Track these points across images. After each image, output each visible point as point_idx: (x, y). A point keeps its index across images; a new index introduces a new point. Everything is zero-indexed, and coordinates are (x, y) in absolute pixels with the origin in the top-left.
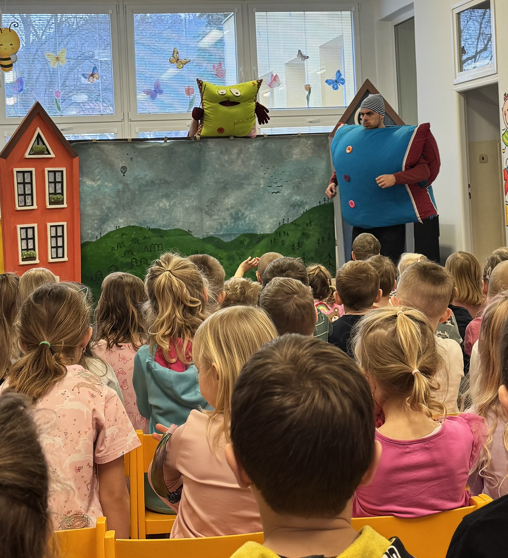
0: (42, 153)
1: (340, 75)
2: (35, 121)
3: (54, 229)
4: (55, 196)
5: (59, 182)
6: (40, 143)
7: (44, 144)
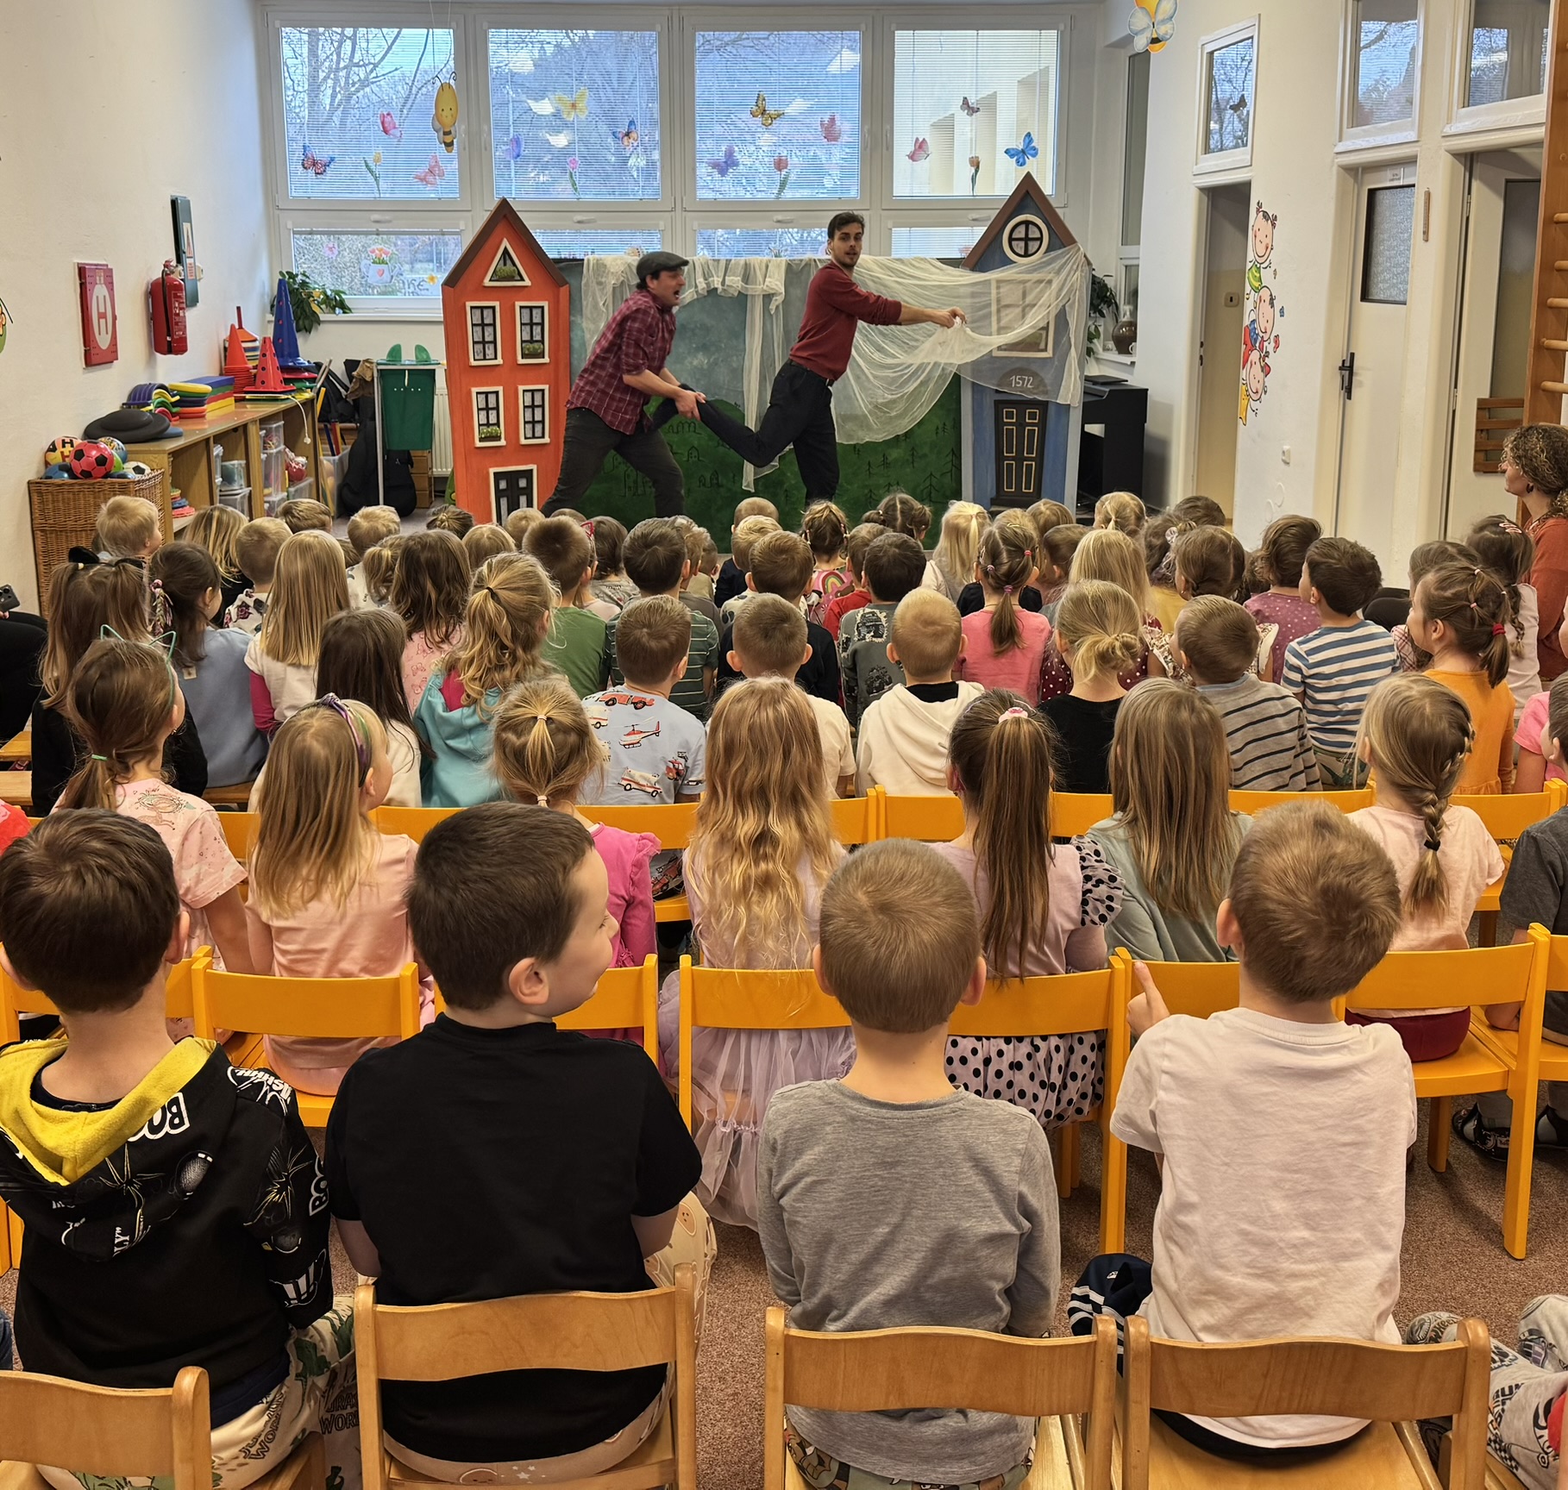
0: (511, 279)
1: (1031, 141)
2: (501, 228)
3: (529, 394)
4: (530, 346)
5: (537, 324)
6: (509, 262)
7: (514, 264)
